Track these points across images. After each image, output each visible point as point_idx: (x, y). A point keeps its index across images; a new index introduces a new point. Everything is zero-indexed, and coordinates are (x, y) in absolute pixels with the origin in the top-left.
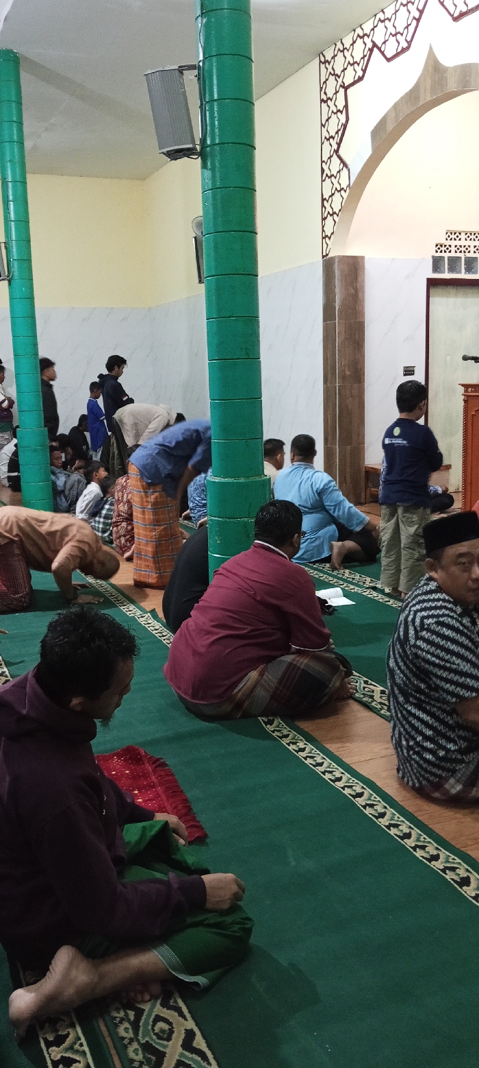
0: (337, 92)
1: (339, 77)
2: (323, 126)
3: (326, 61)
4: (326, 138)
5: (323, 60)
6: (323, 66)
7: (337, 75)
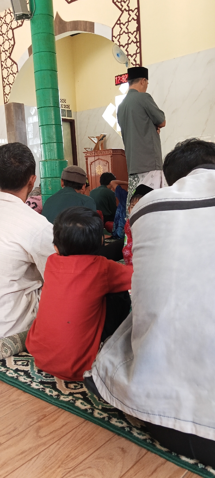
0: (7, 31)
4: (3, 51)
7: (8, 24)
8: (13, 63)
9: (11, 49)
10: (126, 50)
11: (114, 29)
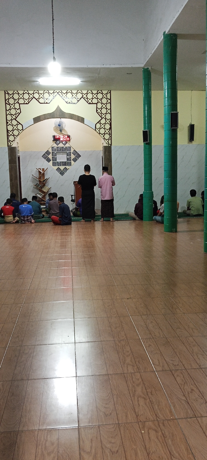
0: (14, 104)
1: (16, 100)
2: (6, 110)
3: (8, 93)
4: (8, 114)
5: (7, 93)
6: (7, 95)
7: (15, 99)
8: (18, 124)
9: (17, 115)
10: (103, 136)
11: (97, 125)
